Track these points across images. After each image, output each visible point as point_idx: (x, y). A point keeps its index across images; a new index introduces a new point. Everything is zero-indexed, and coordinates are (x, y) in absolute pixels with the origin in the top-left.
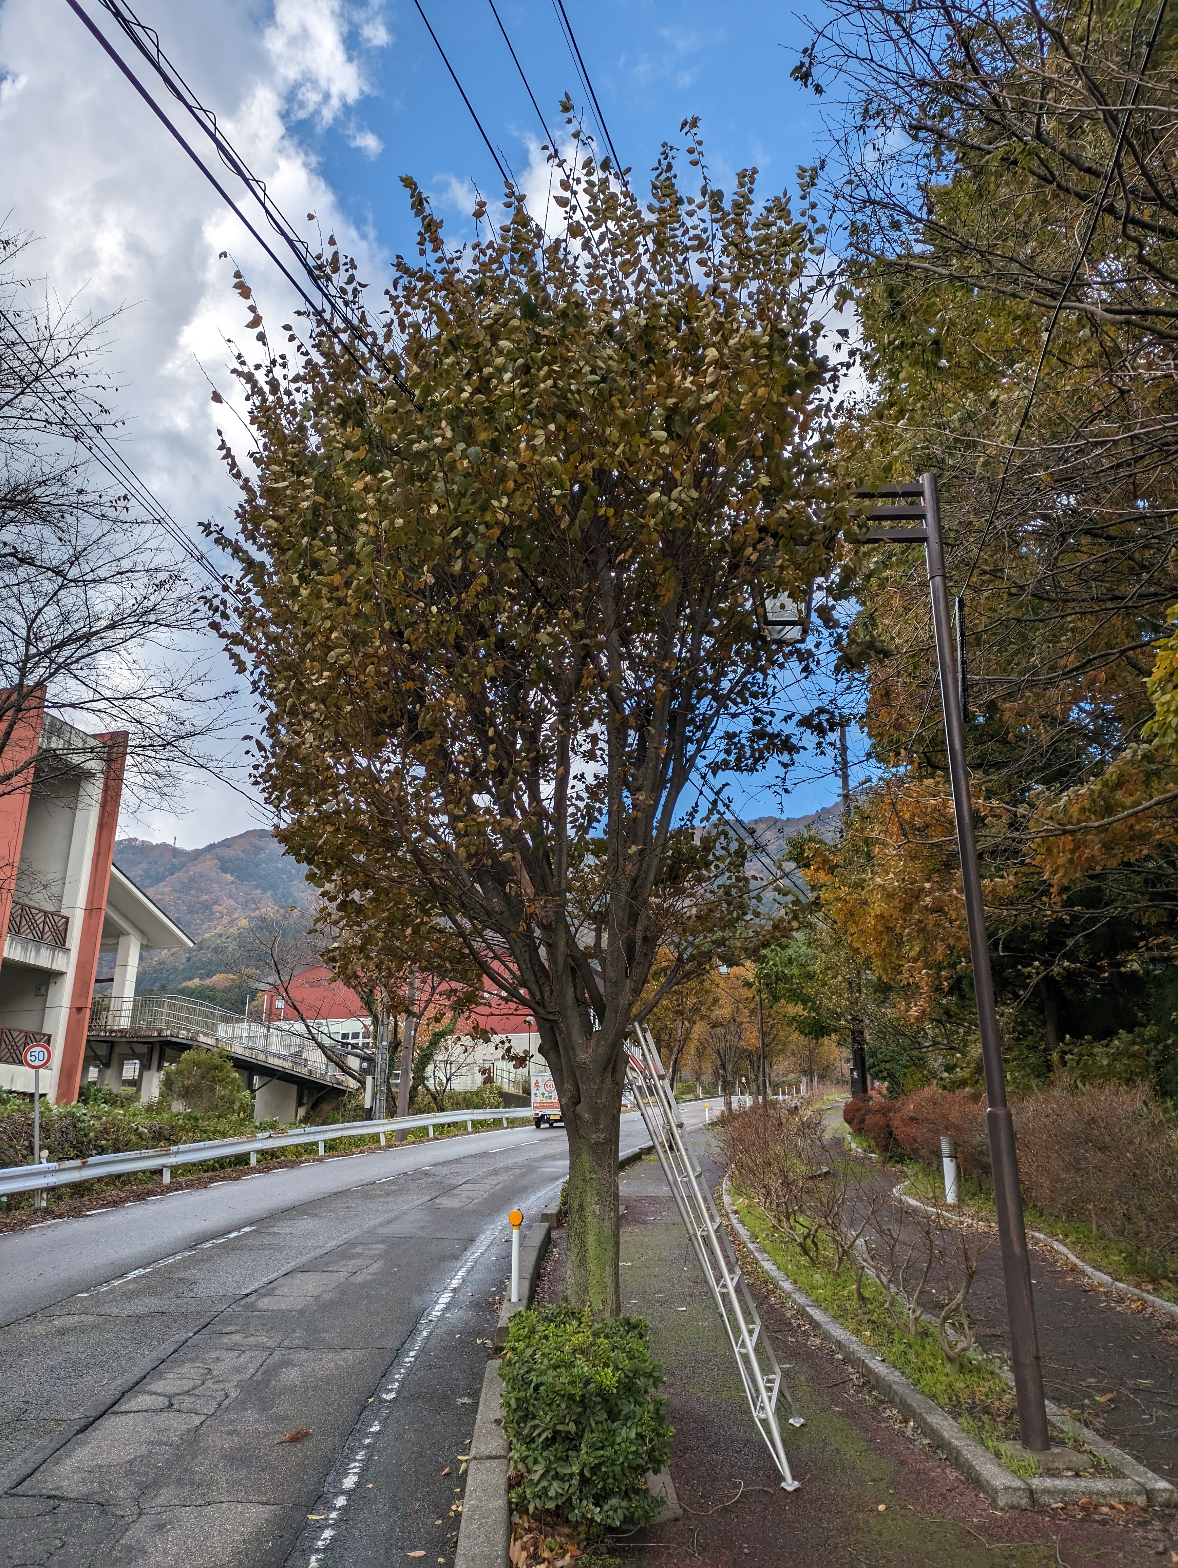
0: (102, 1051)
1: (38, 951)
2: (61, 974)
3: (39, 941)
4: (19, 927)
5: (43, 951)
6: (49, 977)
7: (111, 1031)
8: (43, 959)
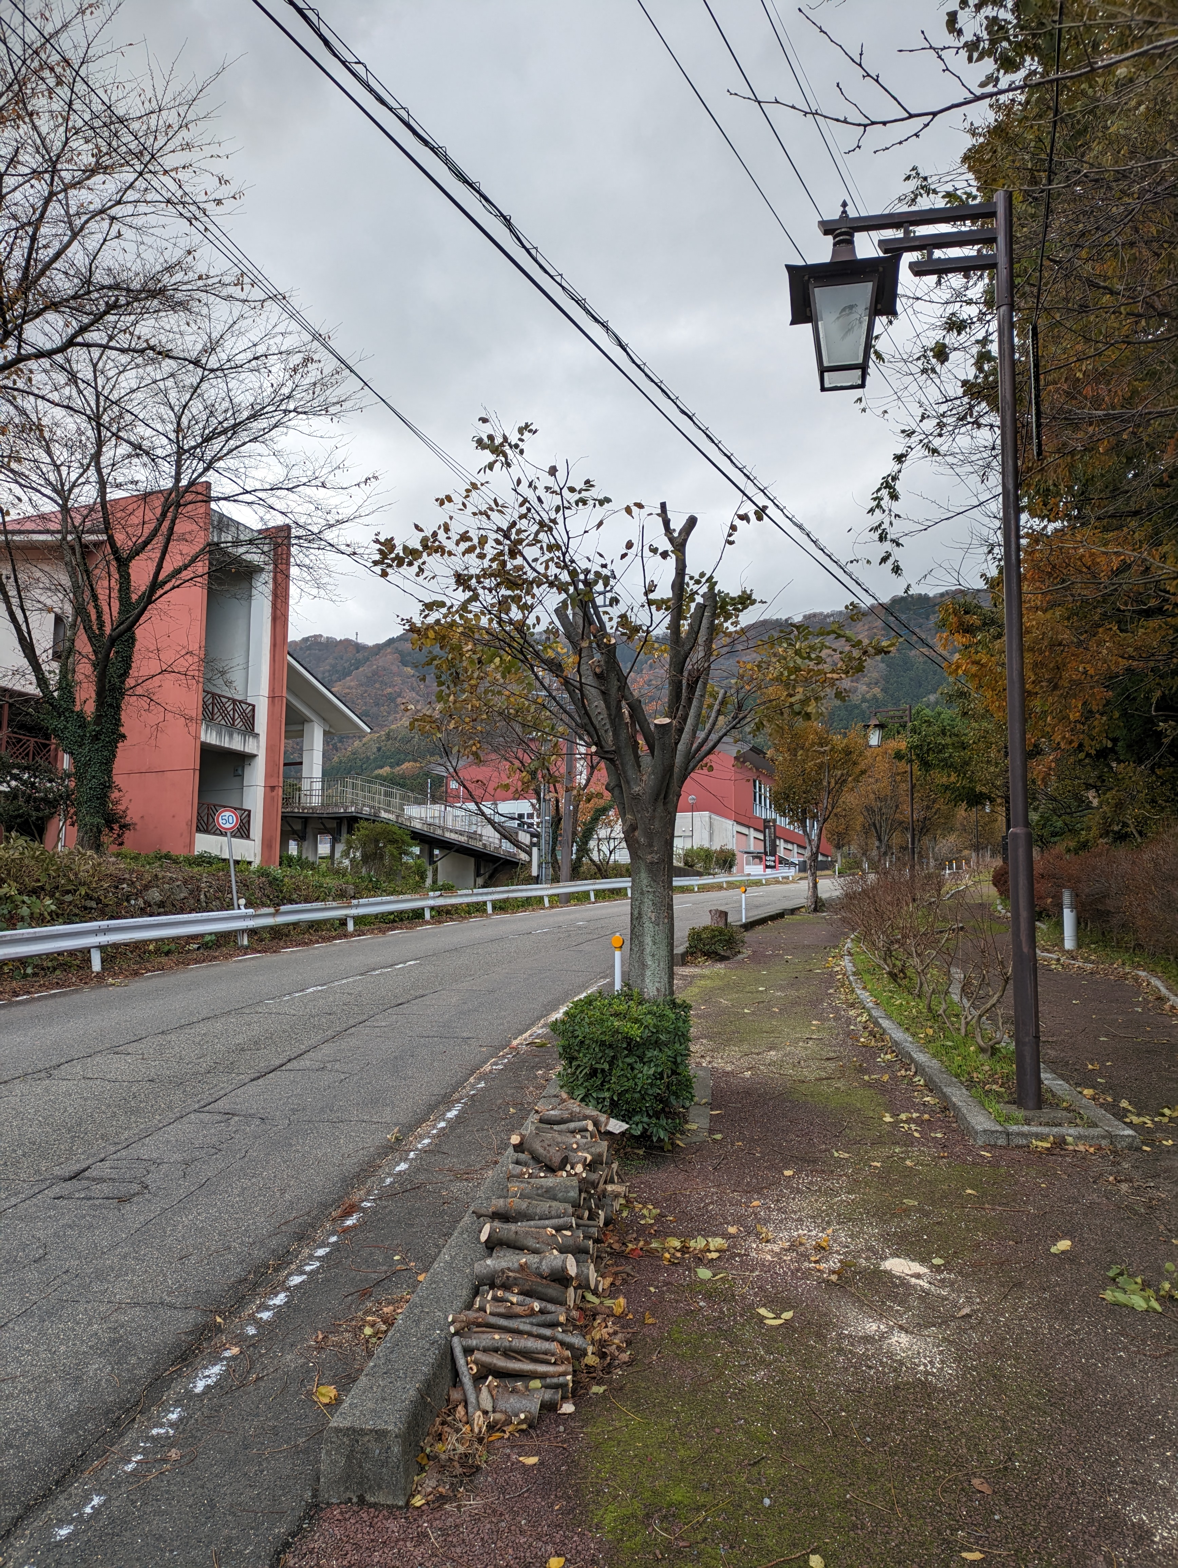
0: (298, 827)
1: (231, 736)
2: (254, 756)
3: (231, 728)
4: (212, 714)
5: (235, 735)
6: (243, 759)
7: (304, 808)
8: (236, 743)
